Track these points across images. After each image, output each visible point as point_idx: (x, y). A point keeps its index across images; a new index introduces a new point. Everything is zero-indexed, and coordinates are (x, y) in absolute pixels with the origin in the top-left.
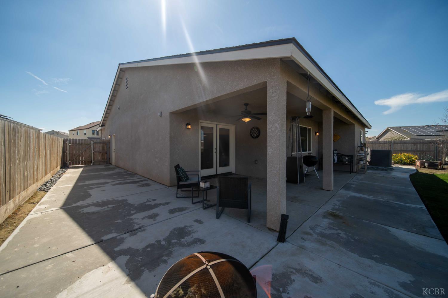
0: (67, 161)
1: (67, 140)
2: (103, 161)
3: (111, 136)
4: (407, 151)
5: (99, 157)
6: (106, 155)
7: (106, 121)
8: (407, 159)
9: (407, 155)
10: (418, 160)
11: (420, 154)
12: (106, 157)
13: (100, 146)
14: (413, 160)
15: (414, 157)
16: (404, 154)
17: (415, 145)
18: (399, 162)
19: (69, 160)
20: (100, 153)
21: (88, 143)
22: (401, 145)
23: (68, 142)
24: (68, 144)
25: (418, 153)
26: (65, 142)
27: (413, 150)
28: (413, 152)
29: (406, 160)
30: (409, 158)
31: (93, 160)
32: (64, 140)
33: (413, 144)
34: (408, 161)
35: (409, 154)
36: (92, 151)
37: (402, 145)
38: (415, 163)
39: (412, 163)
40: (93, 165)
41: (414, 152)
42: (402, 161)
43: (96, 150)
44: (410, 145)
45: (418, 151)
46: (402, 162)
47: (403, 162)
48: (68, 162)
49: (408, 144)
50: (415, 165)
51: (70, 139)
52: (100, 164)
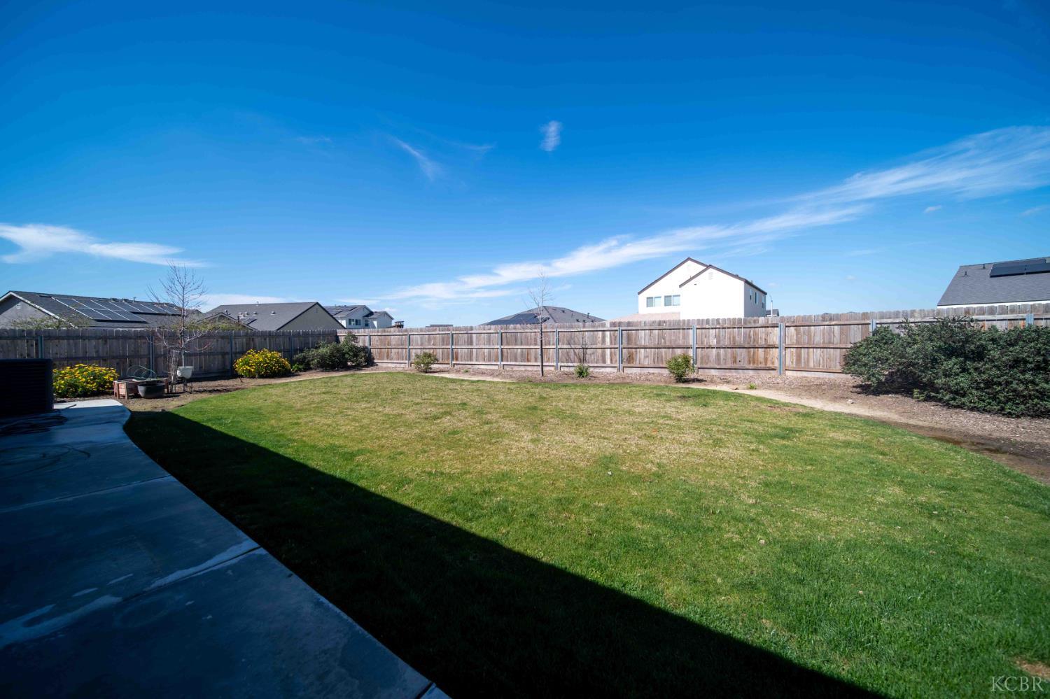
4: (86, 359)
8: (91, 379)
9: (91, 368)
10: (120, 379)
11: (118, 364)
14: (106, 382)
15: (109, 373)
16: (80, 367)
17: (106, 342)
18: (67, 392)
22: (69, 344)
25: (115, 361)
27: (101, 355)
28: (102, 360)
29: (88, 383)
30: (95, 378)
33: (100, 341)
34: (93, 386)
35: (94, 366)
37: (71, 341)
38: (112, 388)
39: (104, 390)
41: (105, 360)
42: (76, 387)
44: (94, 342)
45: (114, 358)
46: (76, 391)
47: (80, 389)
49: (87, 341)
50: (113, 393)
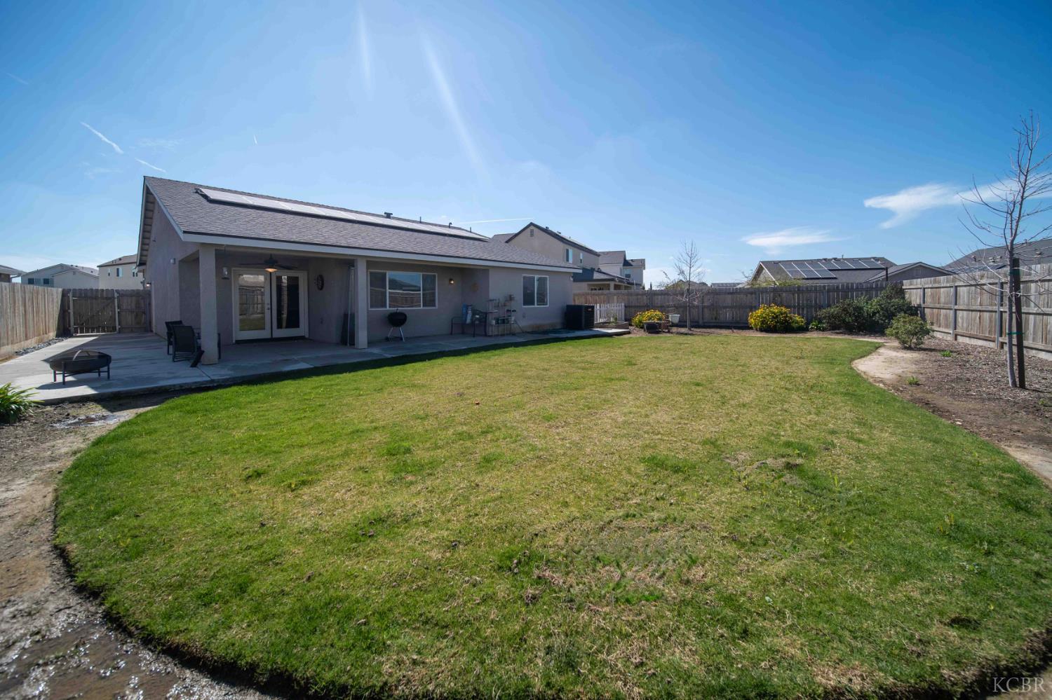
0: (70, 326)
1: (69, 290)
2: (137, 326)
3: (150, 284)
5: (130, 319)
6: (144, 316)
7: (146, 256)
12: (143, 321)
13: (131, 302)
19: (75, 325)
20: (132, 312)
21: (110, 296)
23: (70, 295)
24: (71, 298)
26: (65, 294)
31: (119, 325)
32: (63, 291)
36: (117, 310)
40: (119, 332)
43: (125, 307)
48: (72, 329)
51: (74, 290)
52: (132, 331)
